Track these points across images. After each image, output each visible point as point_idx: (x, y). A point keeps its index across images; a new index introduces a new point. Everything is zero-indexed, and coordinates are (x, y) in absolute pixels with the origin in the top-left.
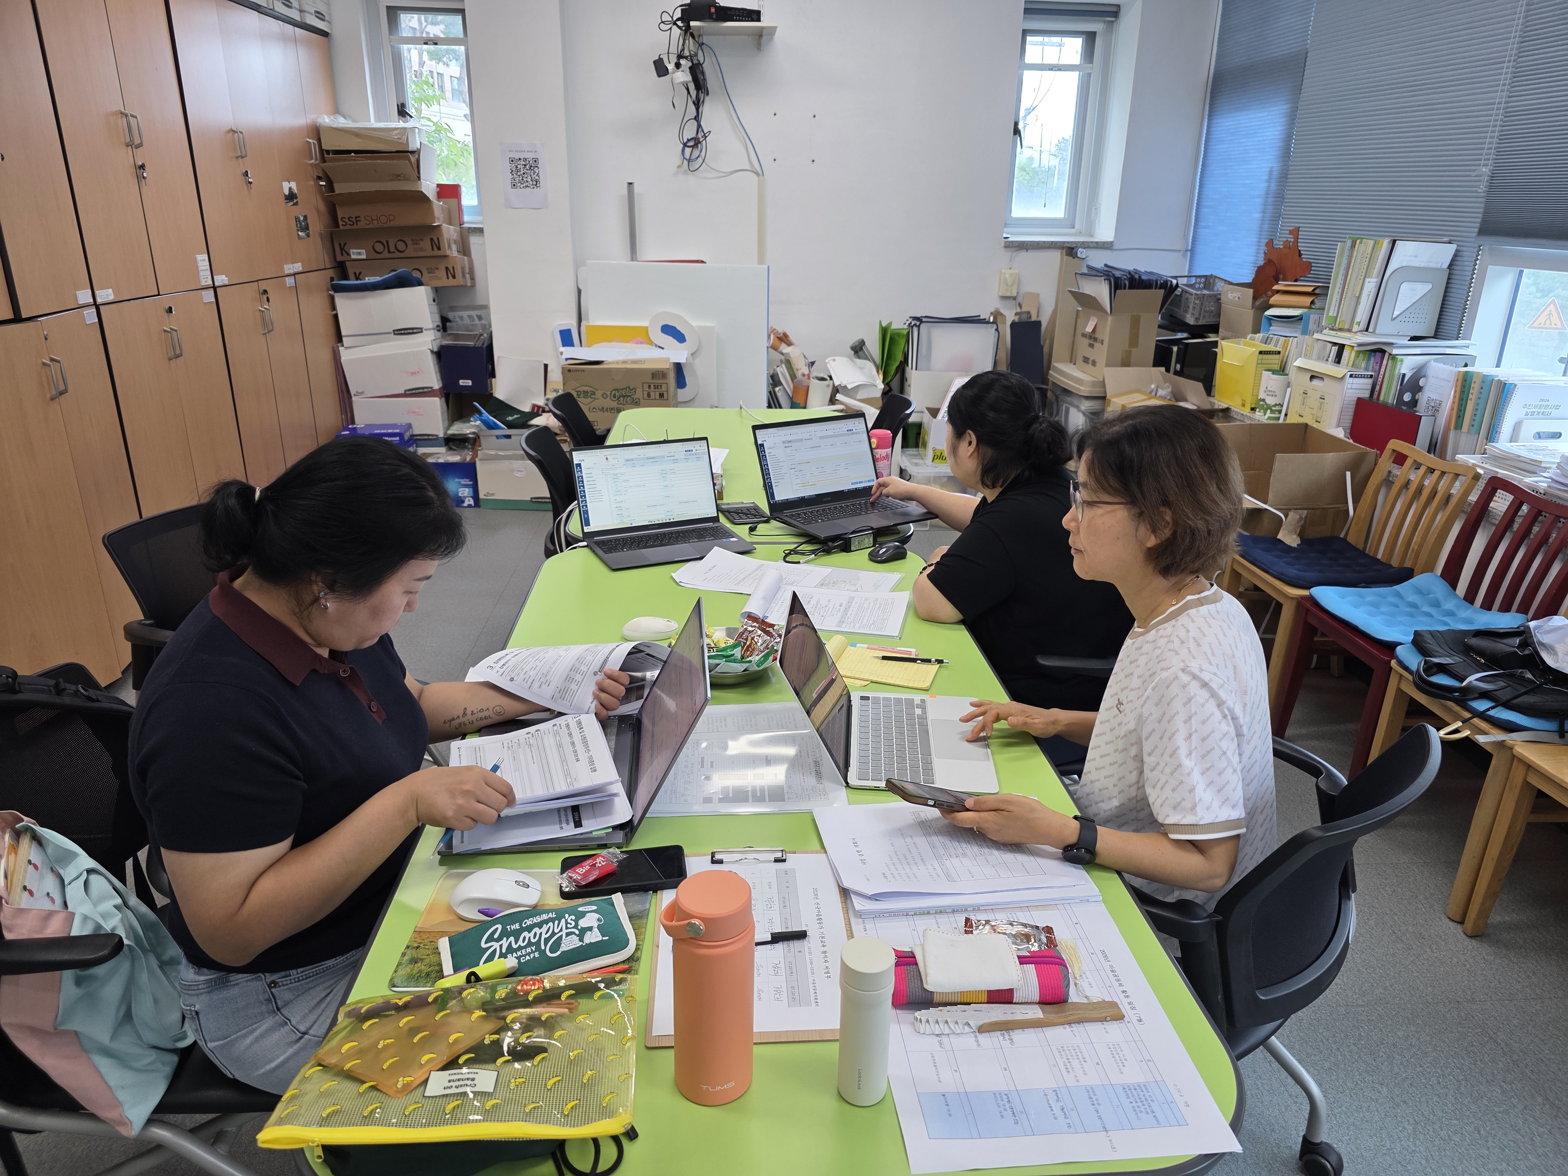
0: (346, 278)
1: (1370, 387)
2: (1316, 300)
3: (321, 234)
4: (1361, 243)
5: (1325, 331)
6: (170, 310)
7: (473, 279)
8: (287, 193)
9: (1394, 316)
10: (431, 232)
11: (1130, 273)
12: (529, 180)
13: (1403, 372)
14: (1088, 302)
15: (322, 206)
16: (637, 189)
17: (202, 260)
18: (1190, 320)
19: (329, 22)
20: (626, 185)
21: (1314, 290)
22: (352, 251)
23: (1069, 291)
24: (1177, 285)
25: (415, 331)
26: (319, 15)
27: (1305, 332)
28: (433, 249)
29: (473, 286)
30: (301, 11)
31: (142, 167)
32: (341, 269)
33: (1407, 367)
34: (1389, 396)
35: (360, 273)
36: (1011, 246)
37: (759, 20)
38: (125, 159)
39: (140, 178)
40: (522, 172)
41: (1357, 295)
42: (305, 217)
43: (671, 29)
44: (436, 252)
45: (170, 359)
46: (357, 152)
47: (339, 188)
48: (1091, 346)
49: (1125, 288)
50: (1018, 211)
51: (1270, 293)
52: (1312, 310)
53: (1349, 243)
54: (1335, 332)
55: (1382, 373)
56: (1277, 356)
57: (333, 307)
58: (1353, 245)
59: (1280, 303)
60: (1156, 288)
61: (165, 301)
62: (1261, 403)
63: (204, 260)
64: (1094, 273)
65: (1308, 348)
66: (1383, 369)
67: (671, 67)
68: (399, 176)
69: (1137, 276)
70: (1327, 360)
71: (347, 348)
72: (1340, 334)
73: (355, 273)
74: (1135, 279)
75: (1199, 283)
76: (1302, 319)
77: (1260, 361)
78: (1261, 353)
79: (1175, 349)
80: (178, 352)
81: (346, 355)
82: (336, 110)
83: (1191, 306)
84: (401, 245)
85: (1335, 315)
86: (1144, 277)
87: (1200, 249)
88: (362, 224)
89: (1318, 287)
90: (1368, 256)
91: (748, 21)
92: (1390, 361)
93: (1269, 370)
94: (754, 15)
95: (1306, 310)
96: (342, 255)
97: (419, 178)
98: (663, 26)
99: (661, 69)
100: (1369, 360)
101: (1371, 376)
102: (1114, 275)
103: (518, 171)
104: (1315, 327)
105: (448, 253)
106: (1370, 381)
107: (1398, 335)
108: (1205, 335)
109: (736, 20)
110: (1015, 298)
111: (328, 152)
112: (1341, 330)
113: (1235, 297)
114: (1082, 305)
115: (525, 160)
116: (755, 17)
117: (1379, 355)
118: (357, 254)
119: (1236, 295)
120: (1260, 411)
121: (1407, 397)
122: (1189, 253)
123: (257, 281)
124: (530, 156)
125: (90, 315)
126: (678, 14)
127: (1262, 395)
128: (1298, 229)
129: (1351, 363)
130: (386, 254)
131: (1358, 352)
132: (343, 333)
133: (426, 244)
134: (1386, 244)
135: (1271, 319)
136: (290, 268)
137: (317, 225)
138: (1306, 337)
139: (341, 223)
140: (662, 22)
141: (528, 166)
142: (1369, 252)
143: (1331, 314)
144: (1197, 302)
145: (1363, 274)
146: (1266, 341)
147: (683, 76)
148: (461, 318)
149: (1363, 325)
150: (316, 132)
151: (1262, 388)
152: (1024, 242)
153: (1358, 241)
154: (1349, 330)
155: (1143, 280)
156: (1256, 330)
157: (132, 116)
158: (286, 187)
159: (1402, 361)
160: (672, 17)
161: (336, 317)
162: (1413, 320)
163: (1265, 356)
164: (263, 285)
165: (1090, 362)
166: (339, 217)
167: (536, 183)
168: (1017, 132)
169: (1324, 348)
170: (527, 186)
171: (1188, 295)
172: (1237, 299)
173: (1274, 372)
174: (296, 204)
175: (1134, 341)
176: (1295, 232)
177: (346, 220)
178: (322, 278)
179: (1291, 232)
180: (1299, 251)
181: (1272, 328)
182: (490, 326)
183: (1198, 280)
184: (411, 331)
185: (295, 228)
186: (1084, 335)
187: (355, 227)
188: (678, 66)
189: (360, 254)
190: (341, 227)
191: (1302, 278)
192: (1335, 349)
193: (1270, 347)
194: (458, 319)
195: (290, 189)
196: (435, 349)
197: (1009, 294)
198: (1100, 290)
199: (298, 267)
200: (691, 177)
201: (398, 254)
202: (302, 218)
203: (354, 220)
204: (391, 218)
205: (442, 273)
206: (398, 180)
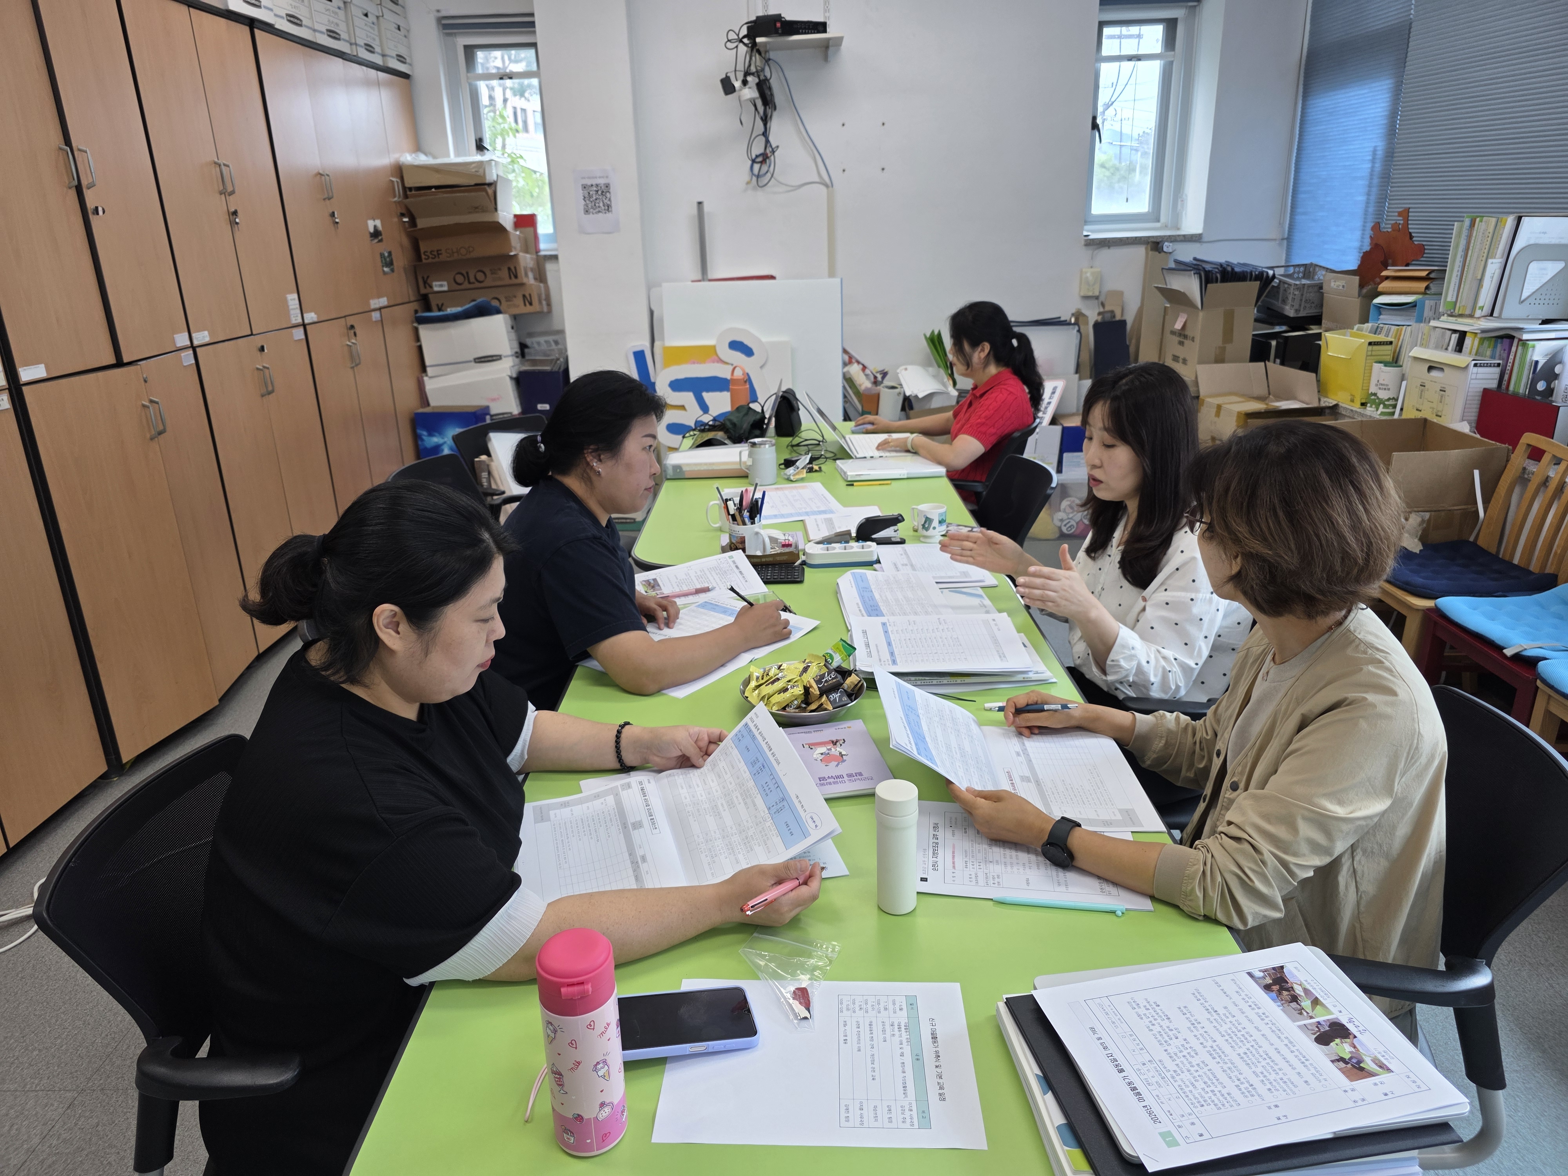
0: (428, 309)
1: (1497, 376)
2: (1431, 285)
3: (405, 269)
4: (1481, 221)
5: (1442, 318)
6: (262, 349)
7: (549, 305)
8: (372, 230)
9: (1523, 298)
10: (507, 261)
11: (1221, 265)
12: (601, 205)
13: (1535, 358)
14: (1177, 298)
15: (406, 241)
16: (707, 208)
17: (292, 299)
18: (1290, 312)
19: (410, 65)
20: (695, 205)
21: (1428, 275)
22: (434, 283)
23: (1157, 287)
24: (1274, 277)
25: (494, 358)
26: (401, 58)
27: (1420, 320)
28: (510, 278)
29: (550, 311)
30: (384, 56)
31: (235, 213)
32: (425, 301)
33: (1539, 353)
34: (1519, 385)
35: (442, 305)
36: (1091, 244)
37: (825, 31)
38: (218, 206)
39: (233, 224)
40: (594, 198)
41: (1479, 277)
42: (390, 253)
43: (737, 47)
44: (514, 281)
45: (263, 396)
46: (437, 187)
47: (422, 223)
48: (1181, 343)
49: (1217, 282)
50: (1099, 207)
51: (1378, 280)
52: (1427, 296)
53: (1467, 222)
54: (1454, 319)
55: (1511, 360)
56: (1389, 347)
57: (418, 339)
58: (1472, 224)
59: (1390, 290)
60: (1250, 280)
61: (258, 341)
62: (1373, 397)
63: (294, 299)
64: (1182, 267)
65: (1424, 337)
66: (1511, 357)
67: (737, 84)
68: (477, 208)
69: (1229, 269)
70: (1446, 349)
71: (431, 377)
72: (1460, 320)
73: (438, 305)
74: (1228, 272)
75: (1299, 272)
76: (1415, 306)
77: (1369, 353)
78: (1370, 344)
79: (1274, 343)
80: (270, 388)
81: (430, 385)
82: (418, 148)
83: (1290, 297)
84: (480, 276)
85: (1454, 300)
86: (1237, 269)
87: (1297, 236)
88: (444, 257)
89: (1433, 271)
90: (1490, 235)
91: (814, 33)
92: (1520, 348)
93: (1380, 362)
94: (821, 27)
95: (1420, 296)
96: (425, 287)
97: (496, 209)
98: (729, 45)
99: (728, 86)
100: (1495, 347)
101: (1499, 365)
102: (1204, 268)
103: (590, 196)
104: (1431, 314)
105: (525, 280)
106: (1497, 370)
107: (1527, 319)
108: (1307, 327)
109: (802, 33)
110: (1097, 298)
111: (410, 189)
112: (1461, 316)
113: (1338, 286)
114: (1170, 301)
115: (597, 185)
116: (821, 28)
117: (1506, 341)
118: (440, 286)
119: (1340, 283)
120: (1371, 407)
121: (1541, 386)
122: (1285, 242)
123: (345, 317)
124: (602, 182)
125: (188, 358)
126: (744, 31)
127: (1373, 389)
128: (1407, 210)
129: (1474, 351)
130: (466, 285)
131: (1482, 340)
132: (428, 362)
133: (504, 273)
134: (1510, 221)
135: (1380, 308)
136: (375, 303)
137: (401, 260)
138: (1422, 325)
139: (423, 257)
140: (729, 41)
141: (600, 192)
142: (1491, 230)
143: (1449, 299)
144: (1297, 293)
145: (1485, 255)
146: (1376, 331)
147: (750, 93)
148: (539, 343)
149: (1487, 309)
150: (399, 170)
151: (1373, 381)
152: (1106, 239)
153: (1478, 220)
154: (1471, 316)
155: (1236, 273)
156: (1364, 320)
157: (225, 165)
158: (371, 225)
159: (1534, 347)
160: (738, 35)
161: (420, 349)
162: (1544, 302)
163: (1376, 348)
164: (351, 321)
165: (1181, 361)
166: (422, 251)
167: (608, 208)
168: (1095, 126)
169: (1443, 335)
170: (599, 212)
171: (1286, 286)
172: (1341, 288)
173: (1386, 364)
174: (381, 241)
175: (1228, 335)
176: (1405, 214)
177: (428, 254)
178: (406, 312)
179: (1400, 214)
180: (1410, 233)
181: (1381, 317)
182: (566, 350)
183: (1297, 269)
184: (490, 359)
185: (380, 264)
186: (1173, 333)
187: (437, 260)
188: (745, 83)
189: (441, 286)
190: (424, 261)
191: (1414, 262)
192: (1455, 337)
193: (1381, 338)
194: (536, 345)
195: (375, 227)
196: (514, 375)
197: (1090, 294)
198: (1190, 285)
199: (383, 301)
200: (760, 193)
201: (477, 285)
202: (386, 254)
203: (435, 253)
204: (471, 249)
205: (519, 301)
206: (477, 212)
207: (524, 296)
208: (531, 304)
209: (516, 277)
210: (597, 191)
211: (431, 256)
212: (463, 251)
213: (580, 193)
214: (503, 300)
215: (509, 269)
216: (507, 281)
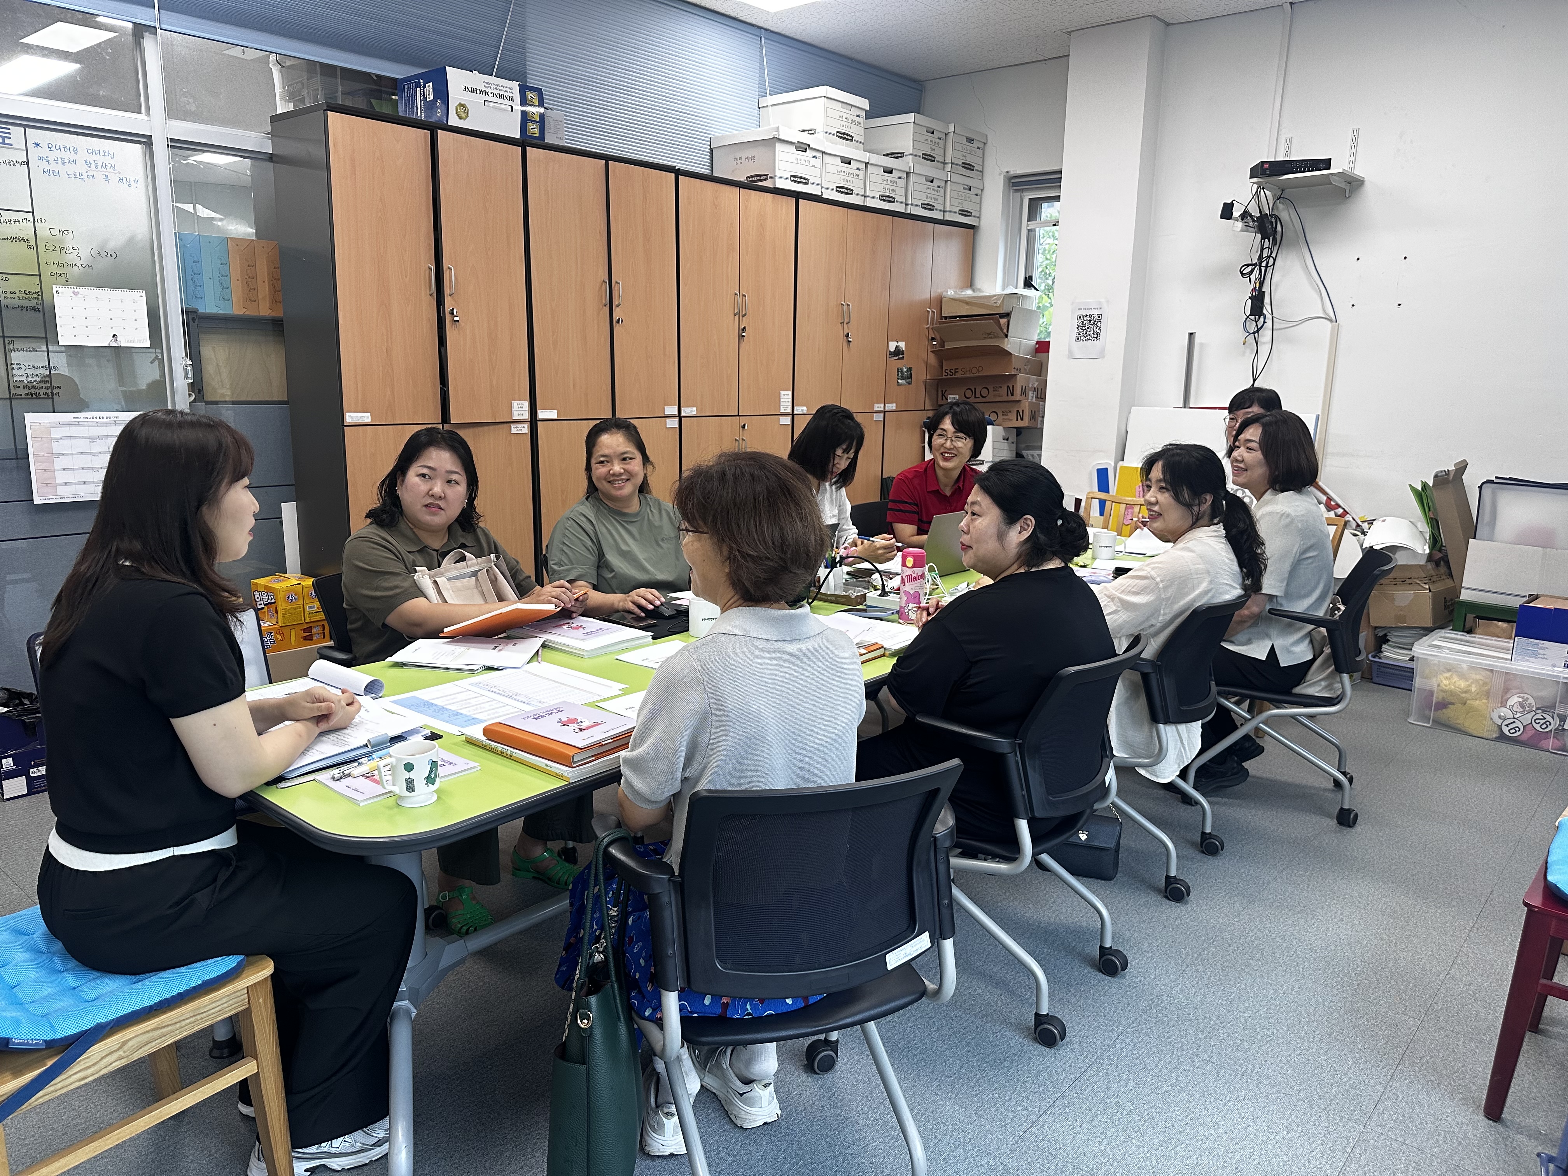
3: (925, 383)
6: (744, 426)
8: (892, 350)
10: (1008, 380)
12: (1092, 333)
15: (932, 360)
16: (1198, 340)
17: (786, 394)
19: (974, 217)
20: (1188, 335)
26: (964, 213)
28: (1006, 395)
30: (943, 211)
31: (744, 329)
37: (1328, 168)
38: (730, 324)
39: (741, 336)
40: (1087, 327)
42: (910, 369)
47: (949, 346)
61: (741, 421)
63: (788, 395)
68: (993, 335)
82: (964, 285)
84: (984, 392)
88: (959, 375)
91: (1317, 170)
97: (1007, 336)
103: (1083, 326)
105: (1022, 398)
111: (946, 318)
115: (1090, 316)
116: (1322, 165)
124: (1095, 313)
125: (673, 423)
133: (1003, 390)
136: (879, 407)
137: (921, 375)
139: (944, 373)
141: (1092, 322)
150: (939, 302)
157: (742, 295)
158: (892, 346)
166: (945, 369)
167: (1097, 336)
170: (1089, 339)
174: (903, 358)
185: (895, 376)
187: (954, 377)
190: (945, 377)
195: (897, 347)
199: (891, 406)
201: (981, 399)
202: (905, 369)
203: (953, 371)
204: (981, 369)
205: (1013, 416)
206: (991, 338)
207: (1018, 411)
208: (1022, 419)
209: (1012, 395)
210: (1090, 321)
211: (949, 373)
212: (974, 370)
213: (1076, 322)
214: (1000, 415)
215: (1008, 387)
216: (1005, 398)
